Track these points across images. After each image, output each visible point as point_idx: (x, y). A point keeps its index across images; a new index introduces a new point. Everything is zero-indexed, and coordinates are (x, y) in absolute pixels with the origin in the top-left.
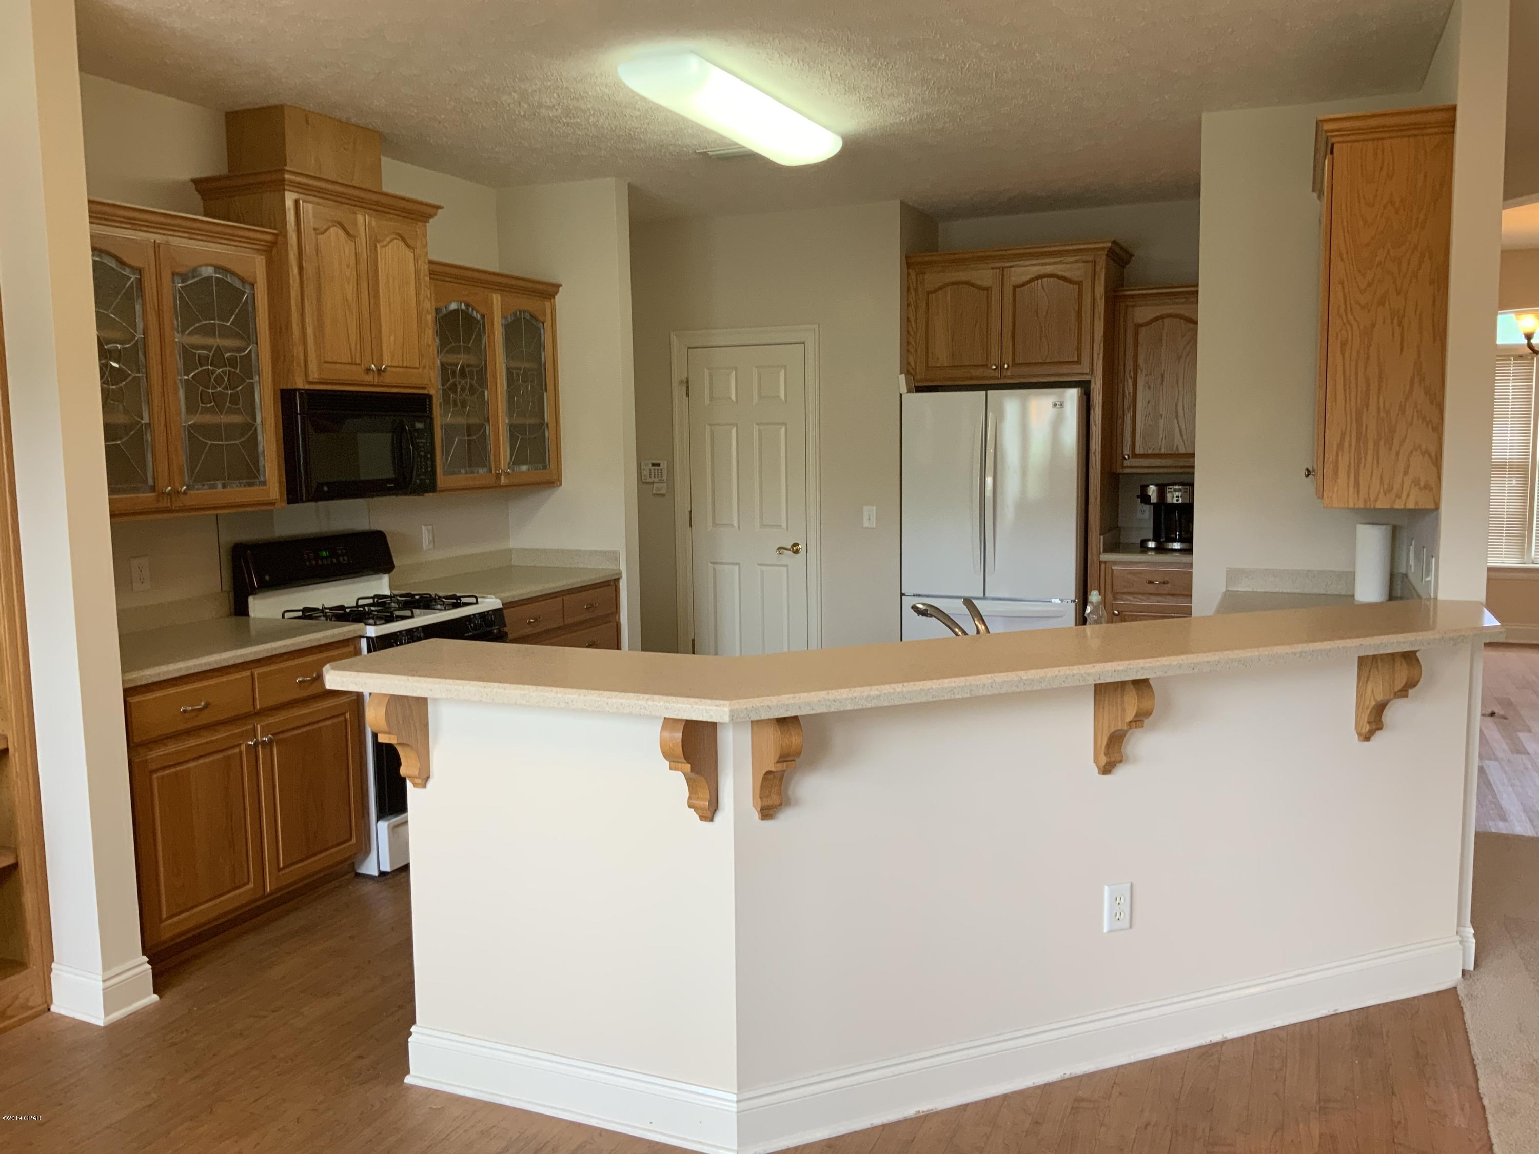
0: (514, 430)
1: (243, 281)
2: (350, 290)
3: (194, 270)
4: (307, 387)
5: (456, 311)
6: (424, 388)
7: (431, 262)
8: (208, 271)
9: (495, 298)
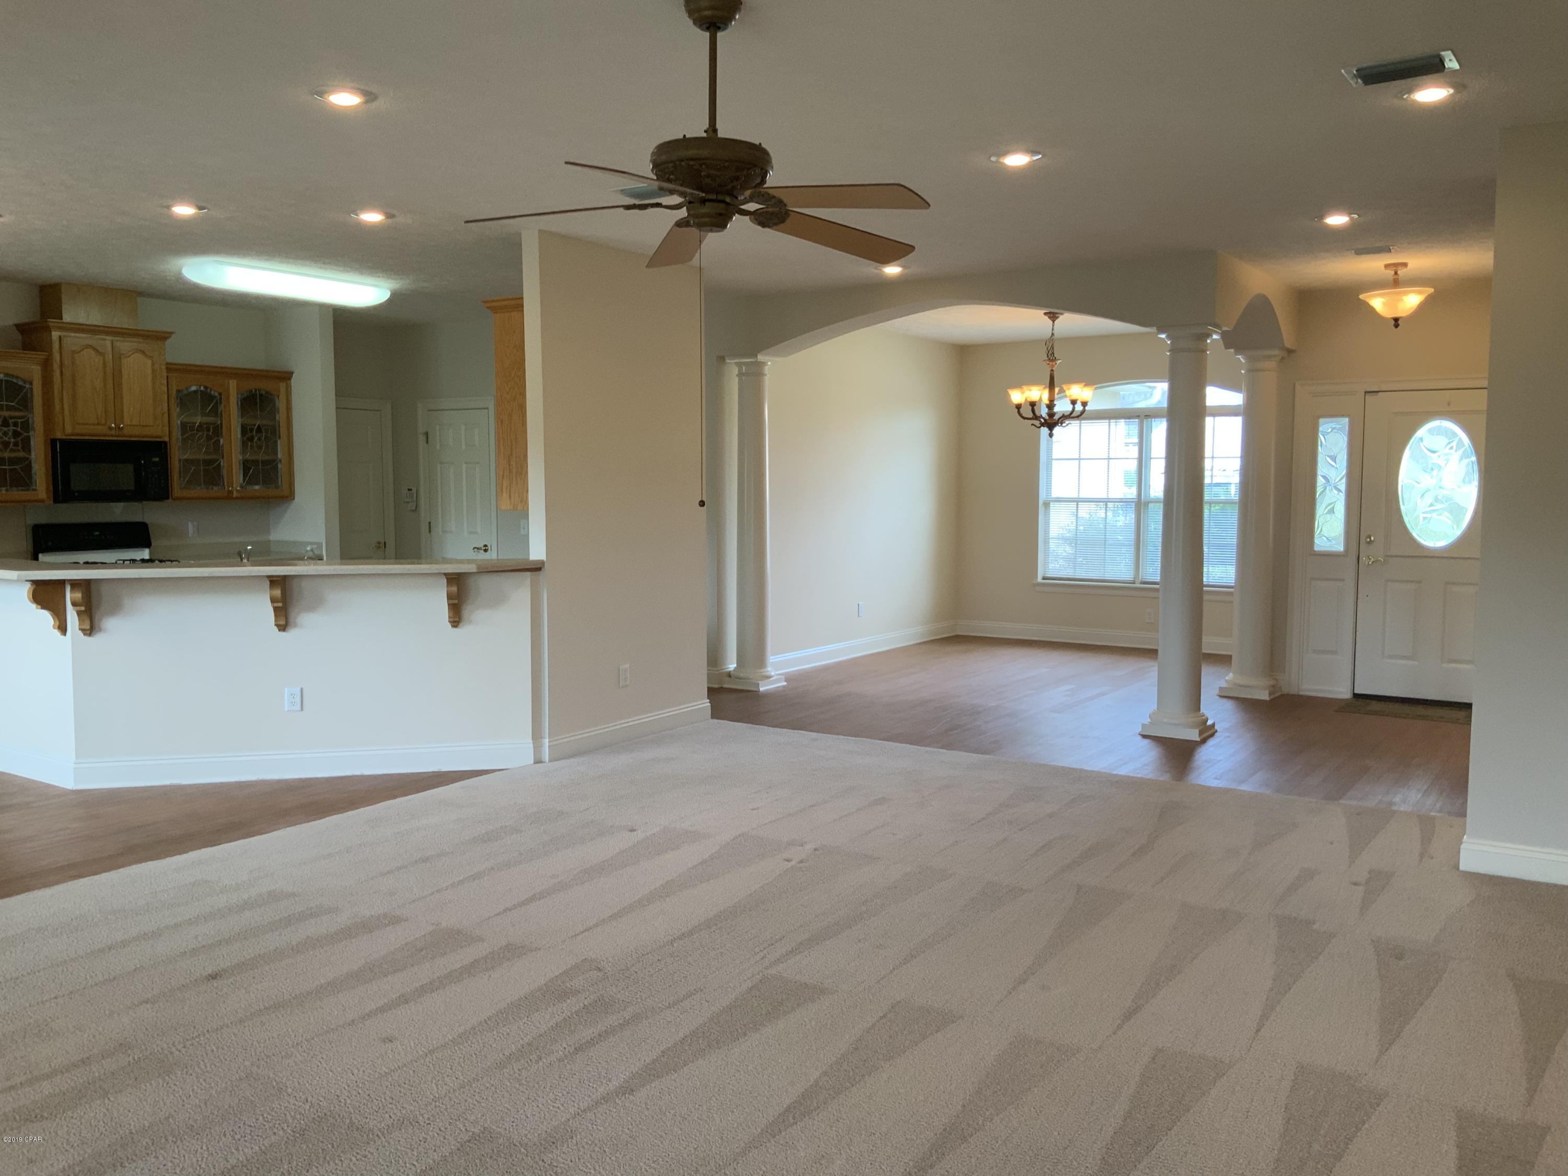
0: (246, 466)
1: (25, 381)
2: (98, 384)
4: (64, 437)
5: (195, 392)
6: (160, 437)
7: (167, 364)
9: (233, 384)
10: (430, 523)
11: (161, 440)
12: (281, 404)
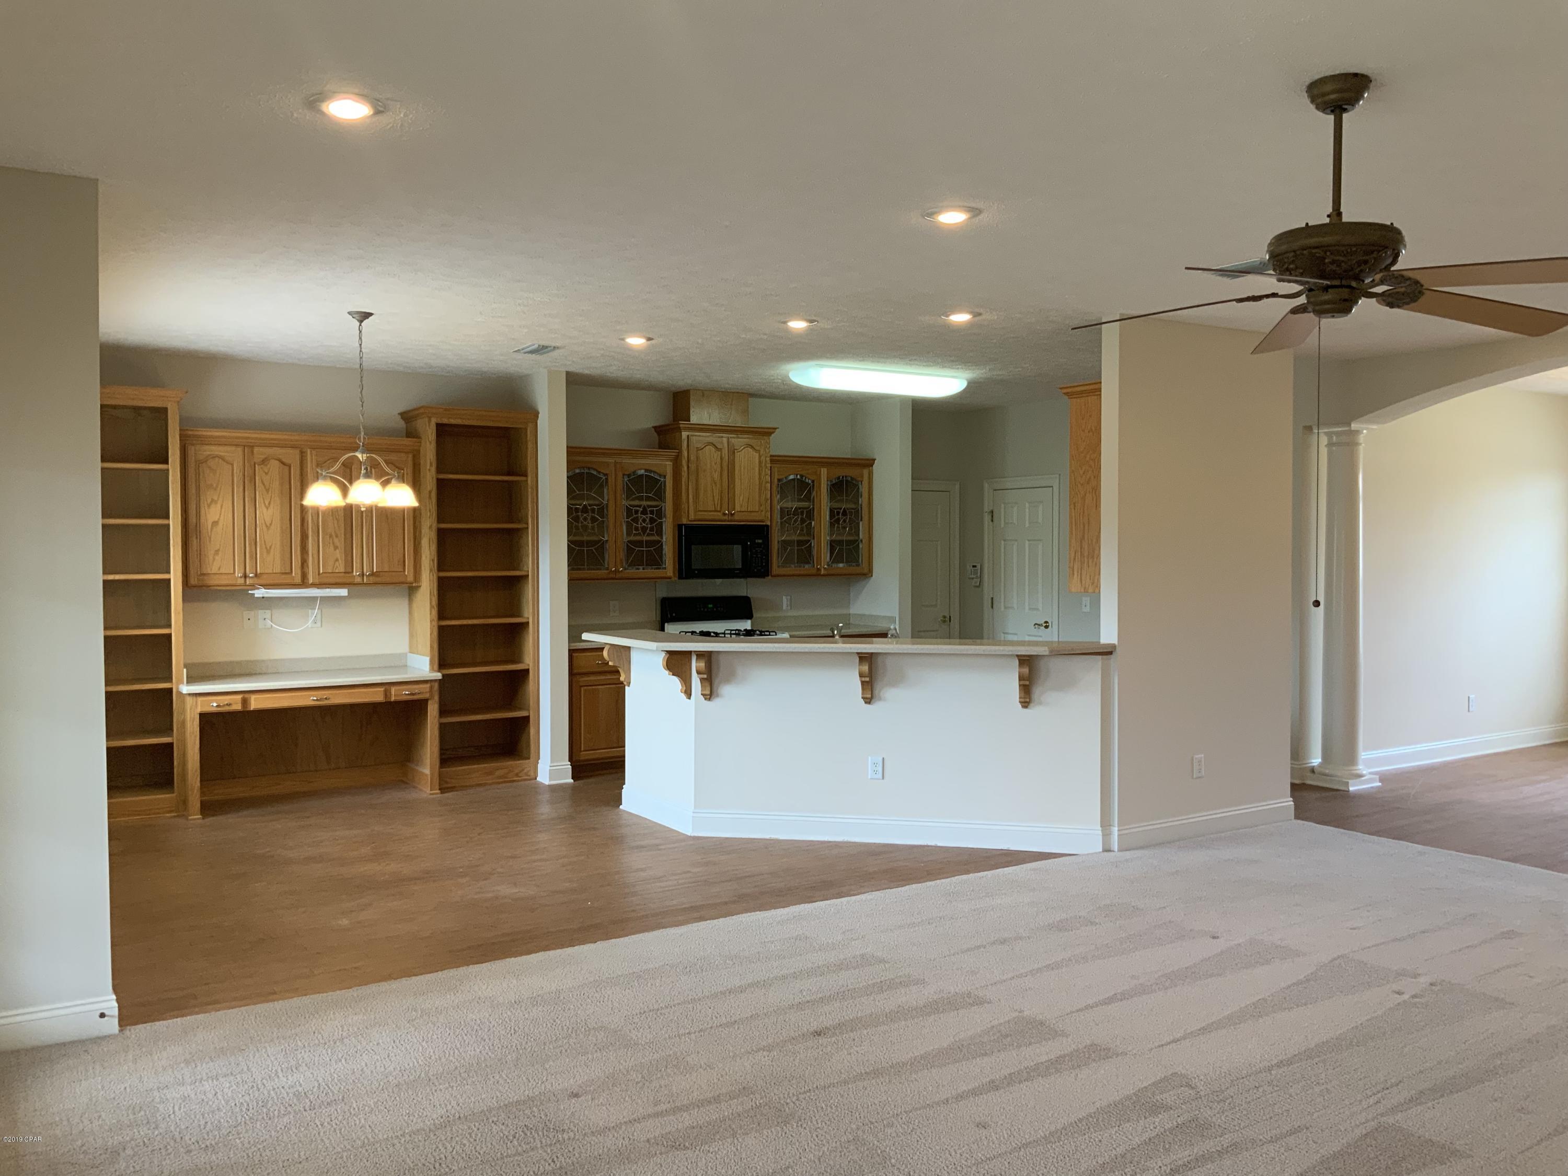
0: (833, 545)
1: (660, 476)
2: (716, 476)
3: (634, 472)
4: (688, 523)
5: (793, 480)
6: (763, 521)
7: (771, 456)
8: (642, 472)
9: (824, 472)
10: (992, 598)
11: (764, 524)
12: (864, 489)
